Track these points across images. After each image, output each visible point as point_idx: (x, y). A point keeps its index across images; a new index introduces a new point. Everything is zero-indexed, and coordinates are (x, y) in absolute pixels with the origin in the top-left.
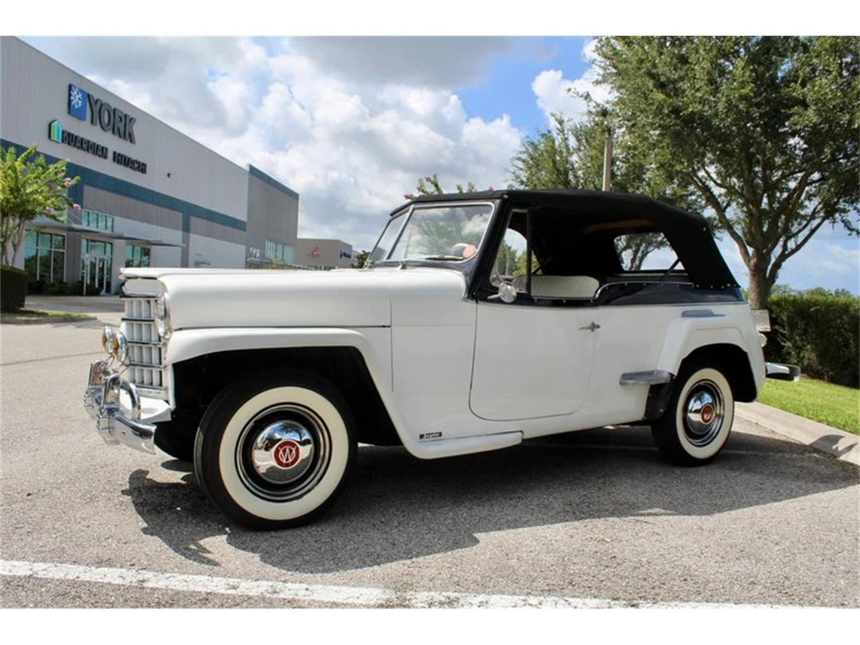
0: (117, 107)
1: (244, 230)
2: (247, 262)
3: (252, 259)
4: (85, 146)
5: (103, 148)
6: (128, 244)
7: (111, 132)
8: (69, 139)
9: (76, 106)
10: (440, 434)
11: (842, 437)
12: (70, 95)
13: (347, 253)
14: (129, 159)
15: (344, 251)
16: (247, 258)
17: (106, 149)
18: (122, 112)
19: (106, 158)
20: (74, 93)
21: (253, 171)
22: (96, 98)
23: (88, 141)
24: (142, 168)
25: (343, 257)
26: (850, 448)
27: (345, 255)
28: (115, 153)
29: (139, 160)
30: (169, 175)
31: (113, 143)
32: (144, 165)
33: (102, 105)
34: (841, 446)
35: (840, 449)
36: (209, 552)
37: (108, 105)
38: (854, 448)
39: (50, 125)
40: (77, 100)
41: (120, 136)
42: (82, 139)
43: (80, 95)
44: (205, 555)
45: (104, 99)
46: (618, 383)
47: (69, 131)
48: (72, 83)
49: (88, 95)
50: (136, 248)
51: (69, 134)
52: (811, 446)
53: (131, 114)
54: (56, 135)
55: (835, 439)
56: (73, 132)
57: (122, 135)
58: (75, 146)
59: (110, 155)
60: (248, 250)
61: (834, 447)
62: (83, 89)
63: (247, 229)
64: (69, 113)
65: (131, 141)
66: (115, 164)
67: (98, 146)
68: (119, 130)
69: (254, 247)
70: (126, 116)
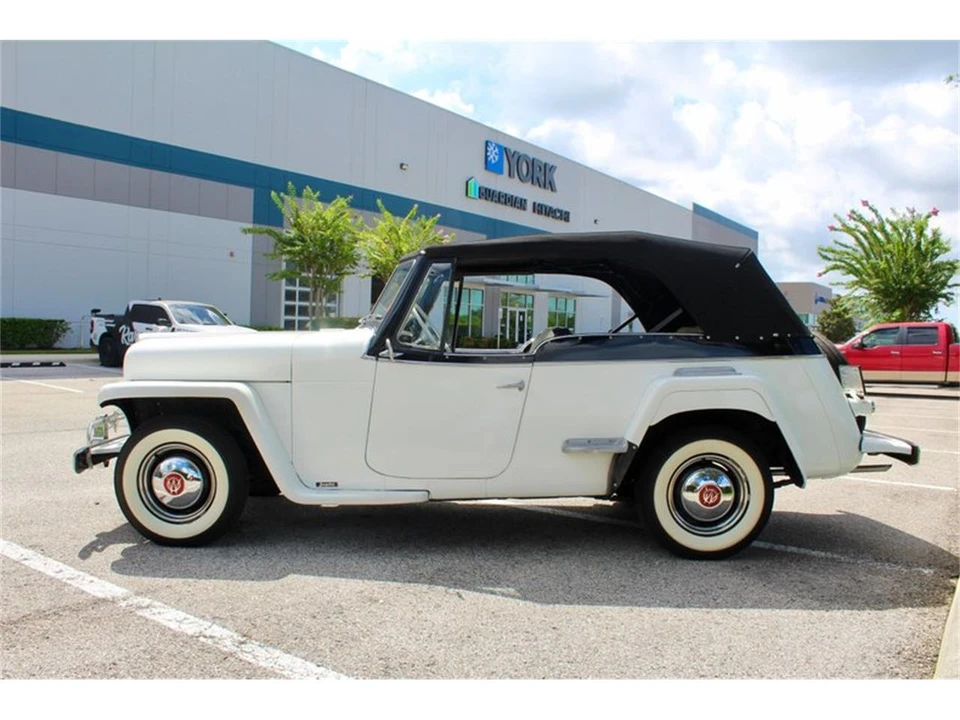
0: (536, 157)
4: (503, 200)
5: (521, 200)
6: (550, 297)
7: (530, 183)
8: (486, 194)
9: (493, 161)
10: (336, 484)
12: (487, 151)
14: (551, 208)
15: (819, 295)
17: (525, 201)
18: (541, 162)
19: (524, 209)
20: (490, 149)
21: (698, 209)
22: (512, 151)
23: (506, 195)
24: (565, 216)
25: (819, 303)
28: (534, 204)
29: (561, 208)
30: (596, 221)
31: (532, 193)
32: (567, 213)
33: (519, 157)
37: (526, 156)
39: (467, 183)
40: (493, 156)
41: (540, 186)
42: (500, 193)
43: (497, 150)
45: (522, 151)
46: (560, 450)
47: (486, 186)
48: (489, 139)
49: (505, 149)
50: (559, 300)
51: (486, 189)
53: (551, 162)
54: (473, 191)
56: (489, 187)
57: (542, 185)
58: (492, 200)
59: (529, 206)
62: (501, 143)
64: (486, 168)
65: (552, 190)
66: (536, 215)
67: (516, 198)
68: (538, 179)
70: (545, 165)
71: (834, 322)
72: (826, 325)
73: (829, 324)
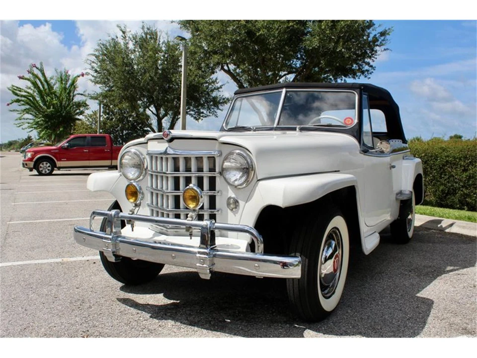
11: (443, 220)
26: (451, 225)
34: (444, 224)
35: (444, 226)
38: (454, 225)
52: (421, 226)
55: (440, 222)
61: (439, 226)
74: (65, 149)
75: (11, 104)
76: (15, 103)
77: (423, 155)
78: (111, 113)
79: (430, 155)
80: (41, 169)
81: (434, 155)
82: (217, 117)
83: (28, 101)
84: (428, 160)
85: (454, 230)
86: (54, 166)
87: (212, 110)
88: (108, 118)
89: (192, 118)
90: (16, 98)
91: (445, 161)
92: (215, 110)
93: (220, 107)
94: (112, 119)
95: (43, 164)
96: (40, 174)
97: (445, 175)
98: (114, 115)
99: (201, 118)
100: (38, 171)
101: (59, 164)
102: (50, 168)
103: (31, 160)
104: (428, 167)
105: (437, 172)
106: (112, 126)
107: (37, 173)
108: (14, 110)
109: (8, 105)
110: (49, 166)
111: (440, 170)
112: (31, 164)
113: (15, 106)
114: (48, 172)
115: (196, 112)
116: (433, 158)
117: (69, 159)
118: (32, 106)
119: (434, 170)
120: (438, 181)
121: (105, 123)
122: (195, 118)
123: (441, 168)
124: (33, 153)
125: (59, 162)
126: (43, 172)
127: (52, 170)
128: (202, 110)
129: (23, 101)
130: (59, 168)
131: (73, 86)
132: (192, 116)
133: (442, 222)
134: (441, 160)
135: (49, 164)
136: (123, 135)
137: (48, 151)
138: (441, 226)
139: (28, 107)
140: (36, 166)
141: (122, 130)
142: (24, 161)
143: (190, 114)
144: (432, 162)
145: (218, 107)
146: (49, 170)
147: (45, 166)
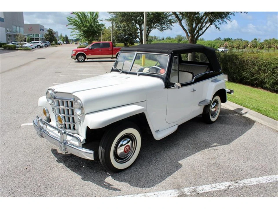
1: (4, 22)
2: (6, 34)
3: (8, 33)
11: (243, 109)
13: (43, 29)
15: (41, 28)
16: (6, 32)
26: (246, 113)
27: (42, 30)
34: (243, 112)
35: (243, 113)
36: (112, 185)
38: (247, 113)
44: (112, 187)
52: (233, 111)
55: (241, 110)
60: (6, 29)
61: (241, 112)
63: (5, 21)
69: (8, 28)
71: (49, 37)
72: (47, 38)
73: (48, 37)
74: (90, 49)
75: (68, 25)
76: (70, 25)
77: (264, 62)
78: (119, 27)
79: (268, 62)
80: (79, 59)
81: (270, 62)
82: (171, 30)
83: (76, 24)
84: (267, 65)
85: (247, 115)
86: (85, 57)
87: (169, 26)
88: (118, 29)
89: (159, 30)
90: (70, 23)
91: (275, 66)
92: (170, 26)
93: (173, 24)
94: (120, 30)
95: (80, 57)
96: (79, 61)
97: (275, 74)
98: (121, 27)
99: (164, 30)
100: (78, 60)
101: (87, 57)
102: (83, 59)
103: (74, 55)
104: (266, 68)
105: (271, 72)
106: (120, 33)
107: (77, 61)
108: (70, 28)
109: (67, 26)
110: (83, 58)
111: (272, 71)
112: (75, 57)
113: (70, 26)
114: (82, 60)
115: (160, 27)
116: (269, 64)
117: (92, 54)
118: (77, 27)
119: (270, 71)
120: (271, 77)
121: (116, 32)
122: (160, 30)
123: (273, 70)
124: (76, 52)
125: (88, 56)
126: (80, 61)
127: (85, 59)
128: (163, 26)
129: (73, 24)
130: (88, 59)
131: (97, 16)
132: (159, 29)
133: (243, 110)
134: (274, 65)
135: (83, 57)
136: (125, 38)
137: (83, 51)
138: (242, 112)
139: (75, 27)
140: (77, 58)
141: (125, 35)
142: (72, 55)
143: (158, 28)
144: (268, 66)
145: (172, 25)
146: (83, 60)
147: (81, 58)
